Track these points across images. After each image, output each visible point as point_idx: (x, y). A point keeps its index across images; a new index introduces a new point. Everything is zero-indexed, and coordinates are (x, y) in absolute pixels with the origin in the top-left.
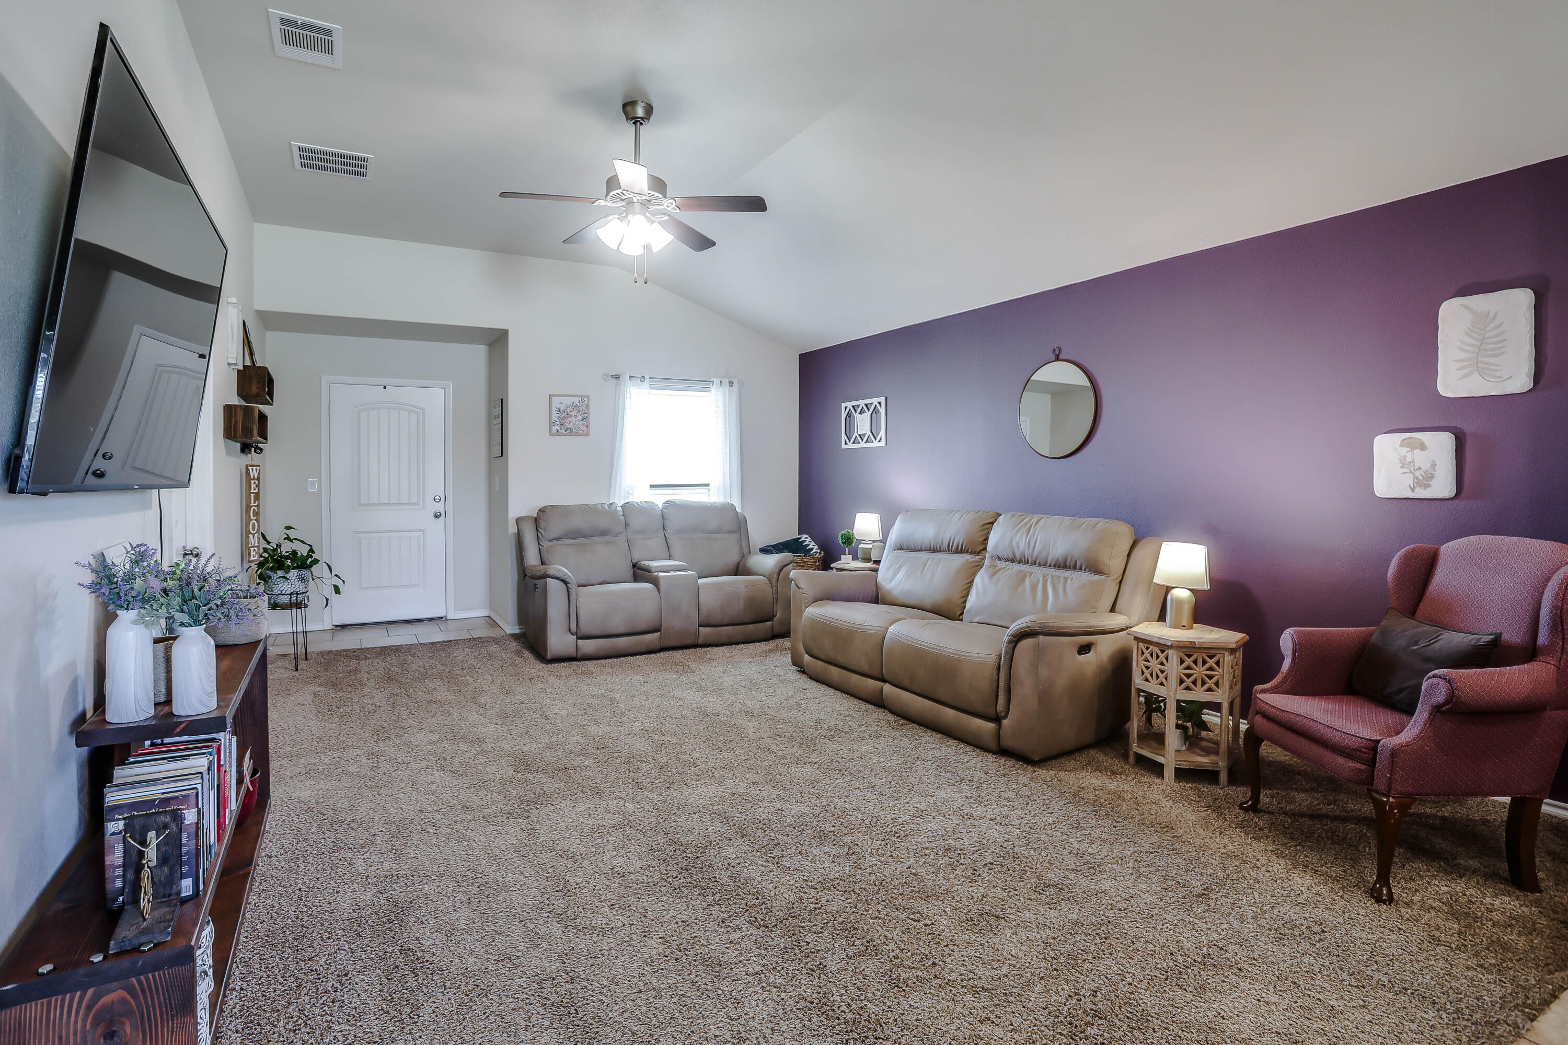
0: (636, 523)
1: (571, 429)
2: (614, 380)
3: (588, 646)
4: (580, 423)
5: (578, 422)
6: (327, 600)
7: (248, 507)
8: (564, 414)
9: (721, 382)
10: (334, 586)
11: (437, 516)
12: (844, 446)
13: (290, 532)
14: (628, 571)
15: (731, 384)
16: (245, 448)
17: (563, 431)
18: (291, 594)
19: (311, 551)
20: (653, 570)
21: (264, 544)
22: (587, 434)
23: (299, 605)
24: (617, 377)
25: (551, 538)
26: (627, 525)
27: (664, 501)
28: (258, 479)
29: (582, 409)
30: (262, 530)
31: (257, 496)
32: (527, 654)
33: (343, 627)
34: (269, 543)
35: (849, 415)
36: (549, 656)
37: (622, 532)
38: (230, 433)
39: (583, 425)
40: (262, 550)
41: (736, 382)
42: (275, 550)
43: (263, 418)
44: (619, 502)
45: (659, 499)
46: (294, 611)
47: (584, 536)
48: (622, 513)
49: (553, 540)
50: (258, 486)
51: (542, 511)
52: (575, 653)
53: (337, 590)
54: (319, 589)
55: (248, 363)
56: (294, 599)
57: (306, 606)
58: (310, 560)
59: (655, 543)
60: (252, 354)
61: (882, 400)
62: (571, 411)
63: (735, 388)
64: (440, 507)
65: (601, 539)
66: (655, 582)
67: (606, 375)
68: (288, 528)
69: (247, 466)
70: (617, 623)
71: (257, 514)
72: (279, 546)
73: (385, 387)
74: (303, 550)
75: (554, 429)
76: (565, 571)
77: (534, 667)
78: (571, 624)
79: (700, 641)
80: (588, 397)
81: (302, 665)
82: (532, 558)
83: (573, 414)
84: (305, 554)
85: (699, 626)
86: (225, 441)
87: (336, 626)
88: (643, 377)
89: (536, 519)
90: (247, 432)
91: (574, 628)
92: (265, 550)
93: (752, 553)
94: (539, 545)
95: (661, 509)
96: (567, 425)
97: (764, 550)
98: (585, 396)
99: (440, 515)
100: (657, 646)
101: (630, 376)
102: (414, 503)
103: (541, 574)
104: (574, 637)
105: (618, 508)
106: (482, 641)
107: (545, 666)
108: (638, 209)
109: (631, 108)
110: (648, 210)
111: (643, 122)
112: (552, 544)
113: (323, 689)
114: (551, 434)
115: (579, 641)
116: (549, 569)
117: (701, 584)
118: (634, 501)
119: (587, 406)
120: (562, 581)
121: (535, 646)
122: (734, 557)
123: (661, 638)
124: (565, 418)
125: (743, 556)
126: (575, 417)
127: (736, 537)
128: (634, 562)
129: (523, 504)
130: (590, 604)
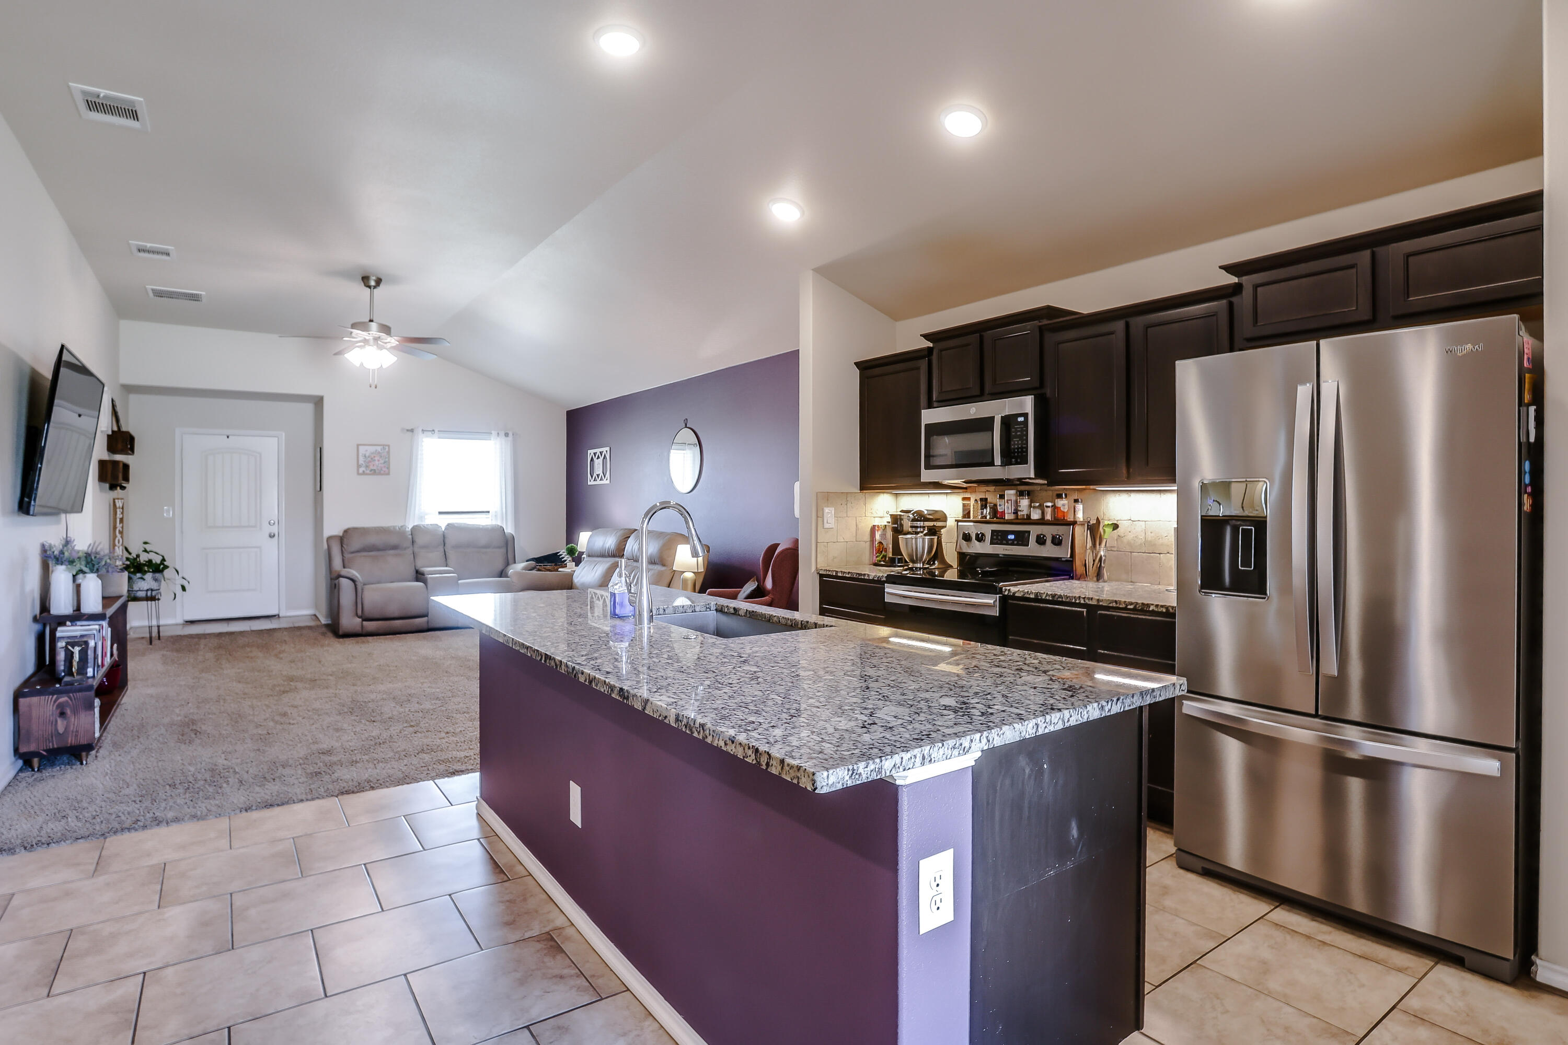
0: (420, 540)
1: (375, 470)
2: (410, 433)
3: (371, 626)
4: (383, 465)
5: (381, 465)
6: (175, 595)
7: (115, 528)
8: (369, 459)
9: (497, 433)
10: (181, 585)
11: (272, 536)
12: (589, 483)
13: (147, 547)
14: (412, 572)
15: (507, 435)
16: (113, 487)
17: (369, 472)
18: (148, 590)
19: (164, 560)
20: (426, 573)
21: (126, 555)
22: (388, 474)
23: (153, 599)
24: (412, 431)
25: (352, 551)
26: (413, 542)
27: (446, 524)
28: (123, 508)
29: (385, 453)
30: (125, 544)
31: (122, 520)
32: (330, 634)
33: (192, 622)
34: (130, 554)
35: (592, 460)
36: (341, 632)
37: (408, 548)
38: (102, 478)
39: (385, 467)
40: (125, 559)
41: (511, 434)
42: (135, 559)
43: (126, 467)
44: (410, 526)
45: (443, 522)
46: (149, 602)
47: (379, 550)
48: (410, 533)
49: (353, 553)
50: (122, 513)
51: (346, 531)
52: (360, 629)
53: (184, 588)
54: (168, 585)
55: (115, 429)
56: (149, 594)
57: (159, 599)
58: (162, 566)
59: (437, 555)
60: (118, 421)
61: (608, 449)
63: (510, 437)
64: (274, 530)
65: (392, 552)
66: (425, 582)
67: (403, 429)
68: (145, 543)
69: (114, 500)
70: (393, 610)
71: (121, 533)
72: (138, 556)
73: (228, 437)
74: (157, 559)
75: (361, 470)
76: (353, 573)
77: (330, 639)
78: (358, 610)
80: (389, 446)
81: (155, 642)
82: (337, 564)
83: (376, 458)
84: (159, 562)
86: (100, 485)
87: (187, 622)
88: (433, 430)
89: (341, 538)
90: (115, 477)
91: (360, 612)
92: (128, 559)
93: (515, 563)
94: (343, 556)
95: (444, 532)
96: (372, 467)
97: (527, 561)
98: (386, 445)
99: (274, 536)
100: (425, 626)
101: (422, 430)
102: (255, 526)
103: (340, 576)
104: (360, 619)
105: (407, 529)
106: (299, 628)
107: (337, 640)
108: (372, 342)
109: (365, 279)
110: (379, 342)
111: (375, 287)
112: (353, 555)
113: (168, 653)
114: (358, 474)
115: (364, 622)
116: (344, 572)
117: (461, 583)
118: (423, 523)
119: (388, 452)
120: (353, 580)
121: (335, 630)
122: (499, 565)
123: (428, 622)
124: (370, 462)
125: (507, 564)
126: (379, 461)
127: (504, 550)
128: (417, 568)
129: (333, 527)
130: (373, 597)
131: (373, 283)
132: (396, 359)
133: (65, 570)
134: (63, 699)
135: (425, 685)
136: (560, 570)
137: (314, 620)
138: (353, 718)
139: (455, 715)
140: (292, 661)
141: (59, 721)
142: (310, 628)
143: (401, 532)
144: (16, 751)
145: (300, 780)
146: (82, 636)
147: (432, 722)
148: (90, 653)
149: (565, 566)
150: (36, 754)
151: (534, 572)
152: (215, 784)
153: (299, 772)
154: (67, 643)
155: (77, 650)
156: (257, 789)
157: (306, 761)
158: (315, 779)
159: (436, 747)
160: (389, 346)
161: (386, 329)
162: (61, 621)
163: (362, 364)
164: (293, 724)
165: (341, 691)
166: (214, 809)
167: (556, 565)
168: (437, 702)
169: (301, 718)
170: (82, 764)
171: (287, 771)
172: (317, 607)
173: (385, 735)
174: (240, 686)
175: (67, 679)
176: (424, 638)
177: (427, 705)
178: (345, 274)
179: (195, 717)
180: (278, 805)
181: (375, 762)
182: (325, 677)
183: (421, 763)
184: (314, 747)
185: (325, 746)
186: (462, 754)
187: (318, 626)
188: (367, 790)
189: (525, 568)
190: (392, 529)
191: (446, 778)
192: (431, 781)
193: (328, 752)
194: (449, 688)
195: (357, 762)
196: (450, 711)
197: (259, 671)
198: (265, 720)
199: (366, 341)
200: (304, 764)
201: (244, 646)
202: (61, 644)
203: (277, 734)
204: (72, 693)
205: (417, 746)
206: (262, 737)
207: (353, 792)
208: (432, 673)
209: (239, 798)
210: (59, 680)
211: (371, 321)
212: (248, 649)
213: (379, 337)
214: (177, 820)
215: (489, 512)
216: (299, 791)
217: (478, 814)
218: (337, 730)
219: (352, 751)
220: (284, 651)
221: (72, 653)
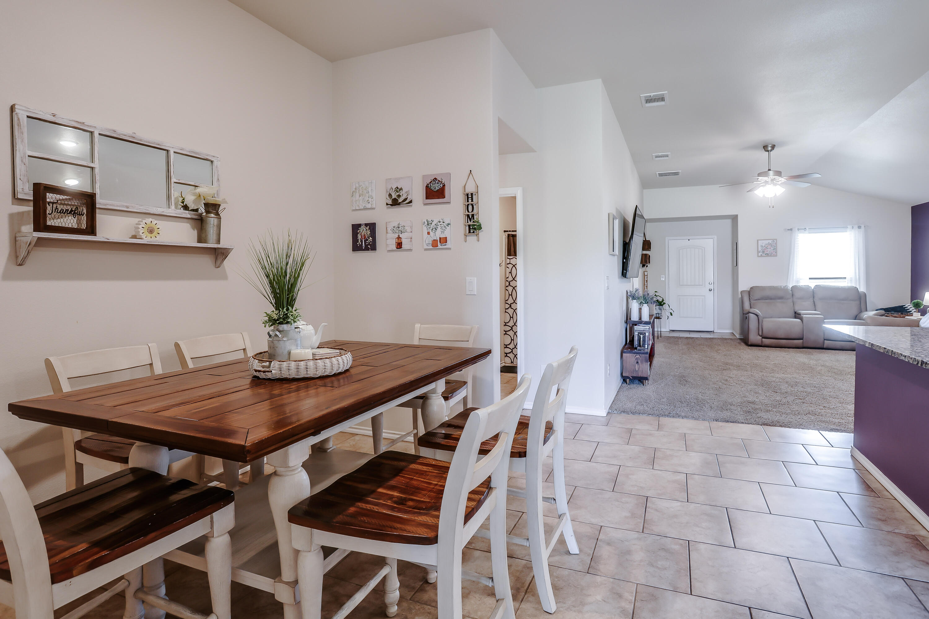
0: (797, 294)
1: (768, 254)
2: (790, 231)
3: (767, 341)
4: (772, 251)
5: (771, 251)
6: (668, 317)
7: (644, 284)
8: (764, 248)
9: (853, 227)
10: (670, 313)
11: (710, 290)
14: (792, 313)
15: (859, 227)
16: (644, 266)
17: (764, 255)
18: (657, 314)
19: (663, 300)
20: (801, 314)
22: (776, 256)
23: (659, 318)
24: (791, 230)
25: (756, 299)
26: (793, 295)
27: (815, 285)
28: (647, 276)
29: (773, 245)
31: (647, 281)
32: (743, 344)
33: (673, 331)
36: (749, 344)
37: (790, 298)
38: (641, 262)
39: (774, 252)
41: (863, 227)
43: (649, 257)
44: (790, 286)
45: (812, 284)
46: (657, 319)
47: (771, 299)
48: (791, 290)
50: (647, 278)
51: (752, 288)
52: (761, 343)
53: (671, 314)
55: (644, 239)
56: (657, 316)
57: (661, 318)
58: (663, 303)
59: (809, 303)
62: (768, 246)
63: (862, 229)
64: (712, 287)
65: (779, 300)
66: (801, 319)
67: (785, 229)
68: (656, 292)
69: (644, 271)
70: (780, 334)
71: (647, 287)
73: (689, 240)
74: (661, 300)
75: (760, 254)
76: (757, 311)
77: (743, 346)
78: (760, 332)
79: (825, 346)
80: (776, 240)
81: (660, 338)
82: (747, 306)
83: (768, 247)
85: (824, 340)
86: (641, 265)
87: (671, 330)
88: (805, 229)
89: (749, 292)
90: (645, 261)
91: (760, 333)
93: (867, 311)
94: (750, 301)
95: (813, 289)
96: (766, 252)
97: (877, 310)
98: (775, 239)
99: (712, 290)
100: (801, 346)
101: (798, 229)
102: (702, 285)
103: (749, 312)
104: (761, 337)
105: (789, 288)
106: (726, 339)
107: (747, 347)
108: (770, 182)
109: (765, 148)
110: (774, 181)
111: (771, 150)
112: (755, 301)
113: (666, 344)
114: (758, 256)
115: (763, 339)
116: (752, 310)
117: (826, 322)
118: (799, 285)
119: (776, 243)
120: (756, 315)
121: (745, 341)
122: (854, 312)
123: (803, 343)
124: (765, 249)
125: (861, 312)
126: (770, 248)
127: (858, 302)
128: (795, 311)
129: (744, 286)
130: (769, 325)
131: (770, 149)
132: (785, 189)
133: (636, 302)
134: (638, 356)
135: (805, 378)
136: (906, 317)
137: (732, 336)
138: (764, 388)
139: (828, 398)
140: (725, 355)
141: (636, 365)
142: (731, 339)
143: (785, 289)
144: (622, 374)
145: (740, 413)
146: (643, 330)
147: (813, 399)
148: (646, 338)
149: (912, 315)
150: (628, 377)
151: (883, 317)
152: (699, 405)
153: (739, 409)
154: (638, 333)
155: (642, 336)
156: (720, 412)
157: (741, 404)
158: (748, 414)
159: (818, 413)
160: (780, 182)
161: (779, 173)
162: (635, 324)
163: (764, 196)
164: (732, 386)
165: (754, 374)
166: (701, 416)
167: (902, 314)
168: (815, 389)
169: (735, 384)
170: (643, 385)
171: (732, 407)
172: (733, 328)
173: (784, 400)
174: (702, 363)
175: (638, 348)
176: (801, 352)
177: (809, 390)
178: (754, 147)
179: (684, 374)
180: (731, 422)
181: (781, 413)
182: (743, 365)
183: (809, 419)
184: (745, 399)
185: (750, 399)
186: (837, 421)
187: (735, 339)
188: (777, 426)
189: (875, 315)
190: (779, 287)
191: (827, 432)
192: (817, 431)
193: (753, 403)
194: (822, 382)
195: (770, 411)
196: (825, 395)
197: (709, 358)
198: (717, 381)
199: (766, 182)
200: (741, 406)
201: (700, 345)
202: (636, 333)
203: (724, 389)
204: (641, 354)
205: (805, 410)
206: (717, 389)
207: (770, 425)
208: (809, 372)
209: (711, 414)
210: (636, 348)
211: (769, 170)
212: (702, 347)
213: (775, 179)
214: (686, 417)
215: (845, 278)
216: (741, 418)
217: (852, 455)
218: (756, 393)
219: (766, 405)
220: (720, 350)
221: (640, 337)
